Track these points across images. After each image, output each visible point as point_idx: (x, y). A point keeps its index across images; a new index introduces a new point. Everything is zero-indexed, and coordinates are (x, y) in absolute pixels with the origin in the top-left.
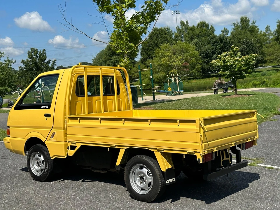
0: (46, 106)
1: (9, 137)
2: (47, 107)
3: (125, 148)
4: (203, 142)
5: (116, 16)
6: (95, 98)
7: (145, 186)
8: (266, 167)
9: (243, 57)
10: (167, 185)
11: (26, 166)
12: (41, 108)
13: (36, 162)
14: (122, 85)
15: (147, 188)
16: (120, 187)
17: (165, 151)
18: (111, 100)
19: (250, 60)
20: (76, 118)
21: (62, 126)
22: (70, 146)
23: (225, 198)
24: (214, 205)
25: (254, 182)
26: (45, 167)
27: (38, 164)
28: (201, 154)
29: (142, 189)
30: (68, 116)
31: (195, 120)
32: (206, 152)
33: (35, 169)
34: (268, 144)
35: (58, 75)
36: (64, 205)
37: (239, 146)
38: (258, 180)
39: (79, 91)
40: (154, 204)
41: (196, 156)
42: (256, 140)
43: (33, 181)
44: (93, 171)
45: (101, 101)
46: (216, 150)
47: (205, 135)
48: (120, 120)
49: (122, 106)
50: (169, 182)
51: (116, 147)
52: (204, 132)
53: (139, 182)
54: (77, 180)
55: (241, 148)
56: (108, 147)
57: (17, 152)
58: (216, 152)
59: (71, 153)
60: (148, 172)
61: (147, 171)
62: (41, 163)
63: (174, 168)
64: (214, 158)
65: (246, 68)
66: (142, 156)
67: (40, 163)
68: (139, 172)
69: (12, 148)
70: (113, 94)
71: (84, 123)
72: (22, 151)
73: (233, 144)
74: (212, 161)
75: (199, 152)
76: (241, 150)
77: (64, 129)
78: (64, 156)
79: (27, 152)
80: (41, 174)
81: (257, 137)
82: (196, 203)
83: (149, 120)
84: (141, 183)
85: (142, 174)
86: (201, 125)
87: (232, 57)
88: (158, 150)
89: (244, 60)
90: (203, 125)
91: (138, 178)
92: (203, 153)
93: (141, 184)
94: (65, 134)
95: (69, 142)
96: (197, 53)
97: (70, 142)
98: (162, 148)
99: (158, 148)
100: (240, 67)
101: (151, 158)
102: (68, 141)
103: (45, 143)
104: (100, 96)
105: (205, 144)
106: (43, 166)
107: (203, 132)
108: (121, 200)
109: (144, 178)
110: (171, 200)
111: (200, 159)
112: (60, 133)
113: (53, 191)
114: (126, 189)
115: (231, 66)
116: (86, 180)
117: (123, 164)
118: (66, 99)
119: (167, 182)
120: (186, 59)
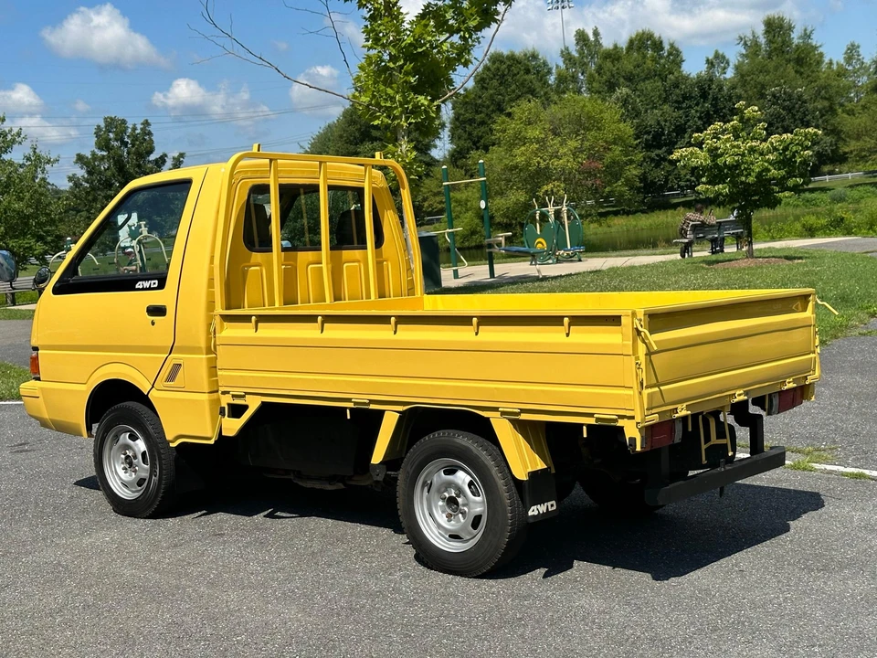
0: (153, 282)
1: (39, 379)
2: (155, 283)
3: (401, 408)
4: (645, 385)
5: (370, 10)
6: (304, 257)
7: (464, 528)
8: (843, 474)
9: (774, 138)
10: (531, 521)
11: (91, 472)
12: (137, 286)
13: (123, 456)
14: (389, 219)
15: (470, 533)
16: (386, 532)
17: (524, 417)
18: (356, 264)
19: (794, 149)
20: (246, 318)
21: (203, 344)
22: (229, 404)
23: (715, 565)
24: (679, 584)
25: (804, 516)
26: (152, 472)
27: (129, 462)
28: (637, 423)
29: (454, 537)
30: (220, 310)
31: (620, 316)
32: (655, 418)
33: (120, 479)
34: (850, 404)
35: (186, 183)
36: (212, 584)
37: (759, 401)
38: (820, 511)
39: (253, 233)
40: (492, 582)
41: (621, 429)
42: (814, 383)
43: (113, 516)
44: (300, 483)
45: (324, 265)
46: (684, 413)
47: (650, 362)
48: (383, 320)
49: (391, 285)
50: (536, 513)
51: (372, 407)
52: (649, 353)
53: (444, 515)
54: (250, 512)
55: (764, 409)
56: (346, 408)
57: (63, 428)
58: (684, 418)
59: (232, 426)
60: (470, 484)
61: (468, 479)
62: (138, 462)
63: (553, 471)
64: (678, 437)
65: (783, 172)
66: (452, 432)
67: (134, 461)
68: (442, 484)
69: (46, 416)
70: (362, 244)
71: (269, 331)
72: (79, 425)
73: (740, 395)
74: (673, 447)
75: (632, 418)
76: (763, 413)
77: (209, 351)
78: (209, 435)
79: (95, 427)
80: (137, 495)
81: (817, 374)
82: (622, 578)
83: (475, 320)
84: (449, 516)
85: (453, 491)
86: (639, 332)
87: (737, 137)
88: (503, 413)
89: (775, 149)
90: (645, 331)
91: (441, 503)
92: (643, 420)
93: (449, 521)
94: (213, 369)
95: (224, 393)
96: (627, 129)
97: (228, 392)
98: (514, 408)
99: (504, 407)
100: (763, 171)
101: (481, 439)
102: (221, 389)
103: (149, 396)
104: (321, 250)
105: (650, 390)
106: (144, 469)
107: (646, 355)
108: (388, 571)
109: (460, 500)
110: (543, 570)
111: (635, 439)
112: (196, 364)
113: (176, 546)
114: (404, 538)
115: (737, 166)
116: (278, 514)
117: (392, 461)
118: (212, 258)
119: (530, 513)
120: (592, 148)
